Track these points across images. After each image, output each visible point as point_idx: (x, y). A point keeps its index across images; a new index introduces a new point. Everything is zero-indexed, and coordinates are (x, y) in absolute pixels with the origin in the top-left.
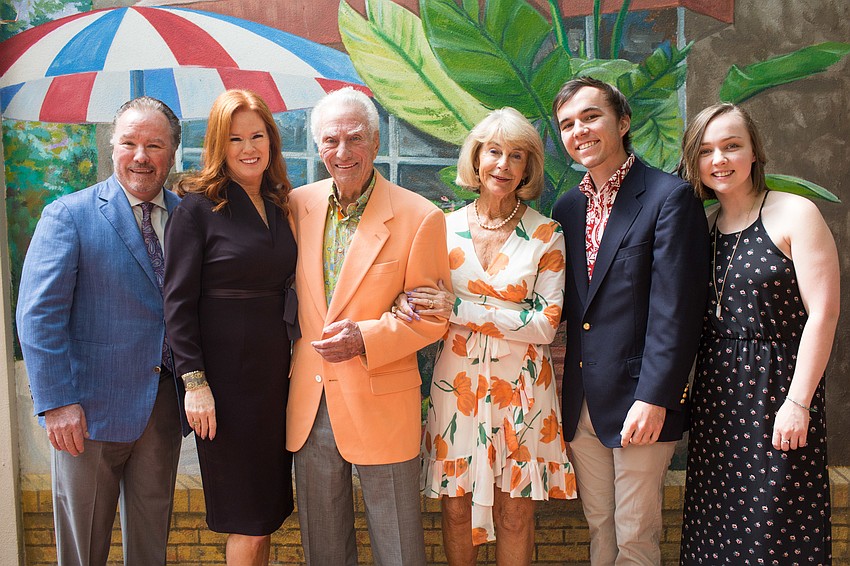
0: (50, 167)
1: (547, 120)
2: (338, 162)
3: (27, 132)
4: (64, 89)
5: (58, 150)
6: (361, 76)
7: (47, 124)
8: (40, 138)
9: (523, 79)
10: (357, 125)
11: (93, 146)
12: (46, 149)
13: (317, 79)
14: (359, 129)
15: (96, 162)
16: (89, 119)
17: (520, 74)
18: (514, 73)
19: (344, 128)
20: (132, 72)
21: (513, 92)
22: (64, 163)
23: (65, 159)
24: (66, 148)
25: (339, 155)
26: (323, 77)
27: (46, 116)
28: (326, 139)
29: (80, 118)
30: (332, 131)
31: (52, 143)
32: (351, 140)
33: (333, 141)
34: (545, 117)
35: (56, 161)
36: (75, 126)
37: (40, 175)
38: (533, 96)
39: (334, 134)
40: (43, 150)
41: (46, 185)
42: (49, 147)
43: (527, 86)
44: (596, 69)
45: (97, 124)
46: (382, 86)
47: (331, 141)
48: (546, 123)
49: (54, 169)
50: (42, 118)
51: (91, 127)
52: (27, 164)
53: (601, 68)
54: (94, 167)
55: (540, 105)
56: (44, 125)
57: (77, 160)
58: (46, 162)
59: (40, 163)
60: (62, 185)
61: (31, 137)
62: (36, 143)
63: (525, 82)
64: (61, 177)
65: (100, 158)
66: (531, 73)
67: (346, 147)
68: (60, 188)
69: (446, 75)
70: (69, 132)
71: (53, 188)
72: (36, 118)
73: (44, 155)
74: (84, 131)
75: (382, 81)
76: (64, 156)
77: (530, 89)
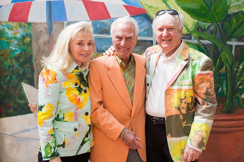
0: (13, 40)
1: (217, 24)
2: (120, 47)
3: (3, 26)
4: (18, 8)
5: (16, 33)
6: (142, 5)
7: (12, 22)
8: (8, 28)
9: (208, 7)
10: (131, 33)
11: (30, 32)
12: (11, 33)
13: (124, 6)
14: (131, 35)
15: (32, 38)
16: (29, 21)
17: (207, 5)
18: (204, 4)
19: (125, 34)
20: (47, 2)
21: (204, 12)
22: (18, 39)
23: (19, 37)
24: (19, 32)
25: (122, 44)
26: (126, 4)
27: (11, 19)
28: (117, 37)
29: (25, 20)
30: (120, 34)
31: (13, 31)
32: (127, 39)
33: (120, 38)
34: (217, 22)
35: (15, 38)
36: (23, 24)
37: (9, 44)
38: (212, 14)
39: (121, 35)
40: (10, 33)
41: (11, 47)
42: (12, 32)
43: (209, 10)
44: (237, 3)
45: (32, 23)
46: (151, 9)
47: (119, 38)
48: (216, 25)
49: (14, 41)
50: (10, 20)
51: (29, 24)
52: (3, 39)
53: (239, 3)
54: (31, 41)
55: (214, 18)
56: (10, 23)
57: (24, 37)
58: (11, 38)
59: (8, 38)
60: (18, 48)
61: (5, 28)
62: (7, 31)
63: (208, 8)
64: (17, 44)
65: (33, 37)
66: (211, 4)
67: (125, 42)
68: (17, 49)
69: (177, 5)
70: (21, 26)
71: (14, 49)
72: (7, 20)
73: (10, 35)
74: (27, 26)
75: (151, 7)
76: (18, 36)
77: (211, 11)
